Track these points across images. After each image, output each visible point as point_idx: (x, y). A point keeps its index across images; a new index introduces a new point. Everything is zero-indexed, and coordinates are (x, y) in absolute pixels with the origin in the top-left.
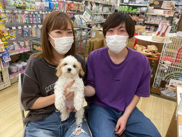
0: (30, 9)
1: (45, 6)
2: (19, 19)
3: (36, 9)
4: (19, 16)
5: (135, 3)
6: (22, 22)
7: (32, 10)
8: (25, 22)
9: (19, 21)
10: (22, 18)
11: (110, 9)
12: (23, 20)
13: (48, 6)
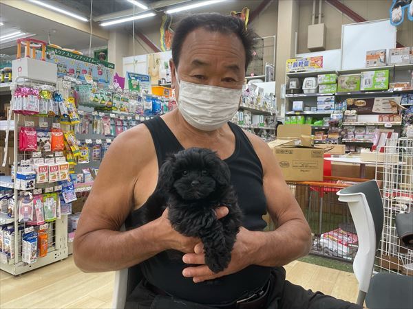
0: (119, 110)
1: (145, 107)
2: (98, 127)
3: (130, 111)
4: (99, 122)
5: (317, 110)
6: (104, 134)
7: (122, 112)
8: (109, 133)
9: (98, 130)
10: (104, 127)
11: (267, 121)
12: (104, 130)
13: (150, 107)
